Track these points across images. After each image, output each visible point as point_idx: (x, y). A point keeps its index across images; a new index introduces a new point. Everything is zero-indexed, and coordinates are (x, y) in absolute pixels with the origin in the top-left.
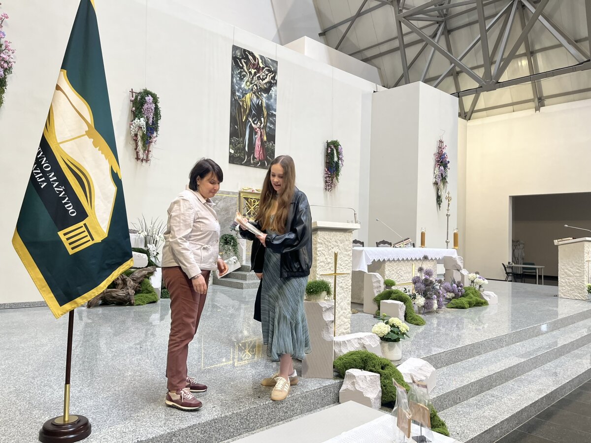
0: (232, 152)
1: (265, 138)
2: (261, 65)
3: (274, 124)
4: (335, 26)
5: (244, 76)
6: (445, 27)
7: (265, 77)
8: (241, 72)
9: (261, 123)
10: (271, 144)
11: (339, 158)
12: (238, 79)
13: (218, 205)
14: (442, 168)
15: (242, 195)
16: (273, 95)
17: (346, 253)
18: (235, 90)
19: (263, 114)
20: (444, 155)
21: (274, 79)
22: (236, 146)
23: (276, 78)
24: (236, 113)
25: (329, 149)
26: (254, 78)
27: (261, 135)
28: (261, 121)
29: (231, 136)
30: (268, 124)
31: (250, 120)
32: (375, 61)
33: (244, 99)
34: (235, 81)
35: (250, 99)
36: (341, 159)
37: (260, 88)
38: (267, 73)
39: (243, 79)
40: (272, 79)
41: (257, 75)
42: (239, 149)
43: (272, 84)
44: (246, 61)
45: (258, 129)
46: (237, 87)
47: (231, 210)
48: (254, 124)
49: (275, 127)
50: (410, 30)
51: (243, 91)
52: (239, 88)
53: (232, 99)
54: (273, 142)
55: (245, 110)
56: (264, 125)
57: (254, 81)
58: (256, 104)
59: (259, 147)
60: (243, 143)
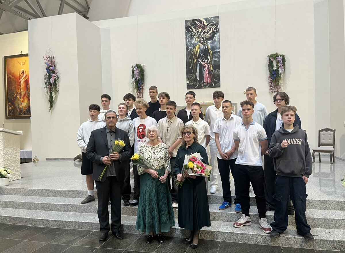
0: (188, 82)
1: (212, 68)
9: (208, 60)
10: (216, 71)
11: (278, 66)
12: (190, 39)
16: (216, 39)
18: (188, 46)
19: (209, 54)
24: (189, 59)
25: (269, 62)
27: (208, 68)
28: (208, 58)
29: (187, 74)
30: (214, 59)
31: (200, 60)
34: (188, 41)
35: (198, 48)
36: (281, 67)
39: (193, 38)
42: (193, 80)
45: (205, 64)
46: (189, 44)
48: (203, 62)
49: (220, 59)
51: (193, 45)
52: (191, 44)
53: (186, 52)
54: (218, 69)
55: (196, 56)
56: (210, 61)
57: (201, 36)
58: (203, 49)
59: (208, 75)
60: (195, 75)
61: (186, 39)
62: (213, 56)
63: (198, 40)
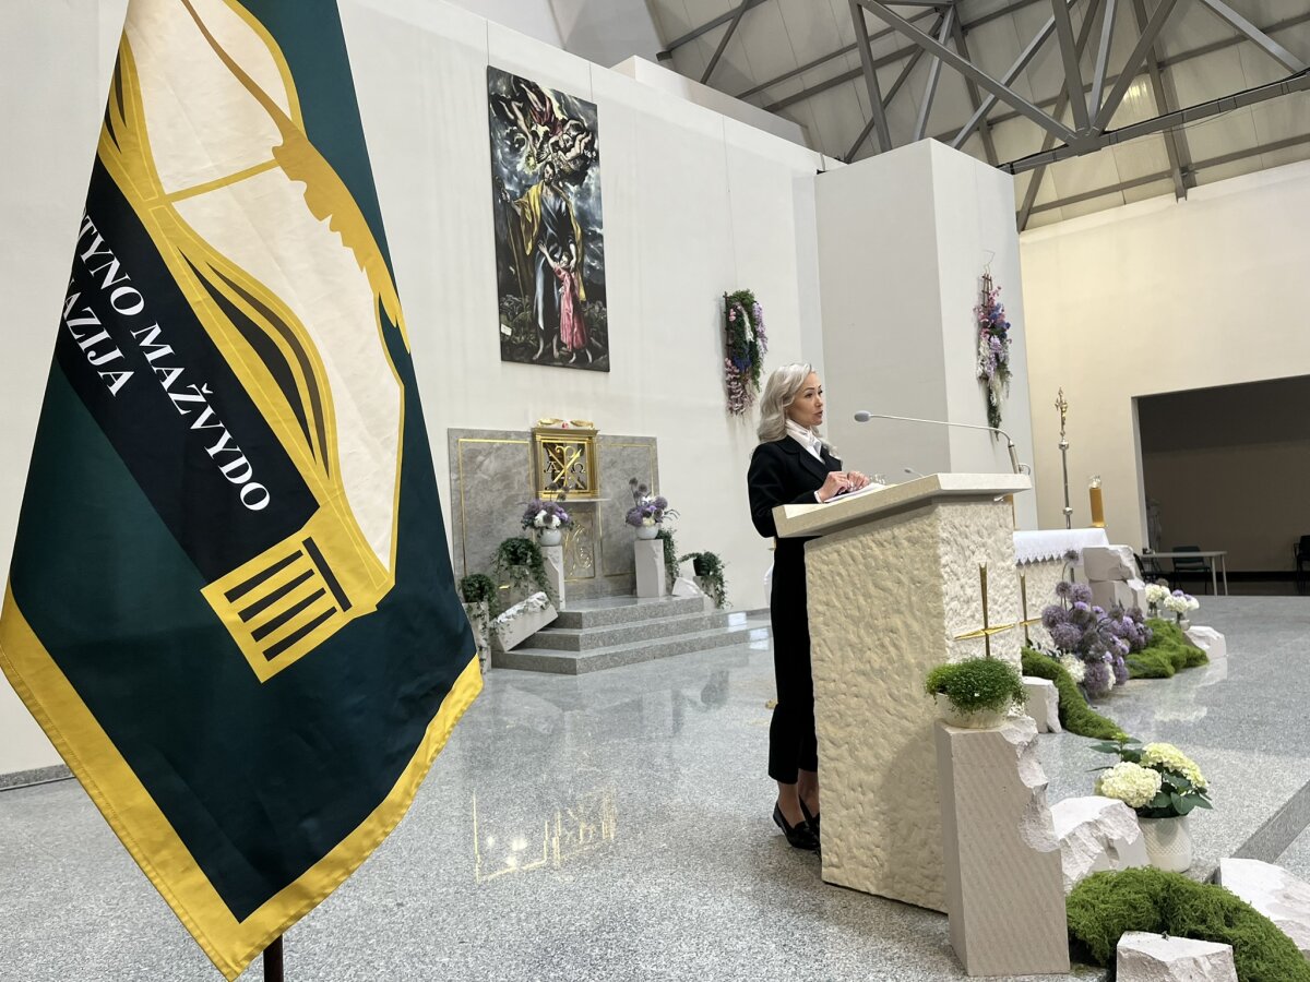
0: (508, 332)
1: (582, 294)
2: (559, 116)
3: (601, 259)
4: (693, 36)
5: (522, 143)
6: (955, 19)
7: (570, 143)
8: (513, 133)
9: (570, 258)
10: (597, 308)
11: (756, 334)
12: (507, 150)
13: (483, 468)
14: (995, 340)
15: (538, 437)
16: (593, 188)
17: (1003, 564)
18: (501, 179)
19: (574, 236)
20: (997, 309)
21: (592, 150)
22: (515, 316)
23: (596, 146)
24: (508, 235)
25: (733, 313)
26: (545, 146)
27: (572, 288)
28: (570, 251)
29: (502, 293)
31: (545, 251)
32: (793, 110)
33: (524, 199)
34: (500, 157)
35: (538, 198)
36: (762, 336)
37: (561, 171)
38: (575, 134)
39: (518, 150)
40: (586, 148)
41: (552, 140)
42: (522, 323)
43: (587, 161)
44: (521, 105)
45: (563, 273)
46: (505, 170)
47: (516, 478)
48: (554, 259)
49: (603, 265)
50: (887, 26)
51: (520, 180)
52: (511, 174)
53: (495, 199)
54: (601, 303)
55: (530, 228)
56: (576, 262)
57: (545, 155)
58: (554, 210)
59: (571, 314)
60: (532, 308)
61: (492, 146)
63: (535, 165)
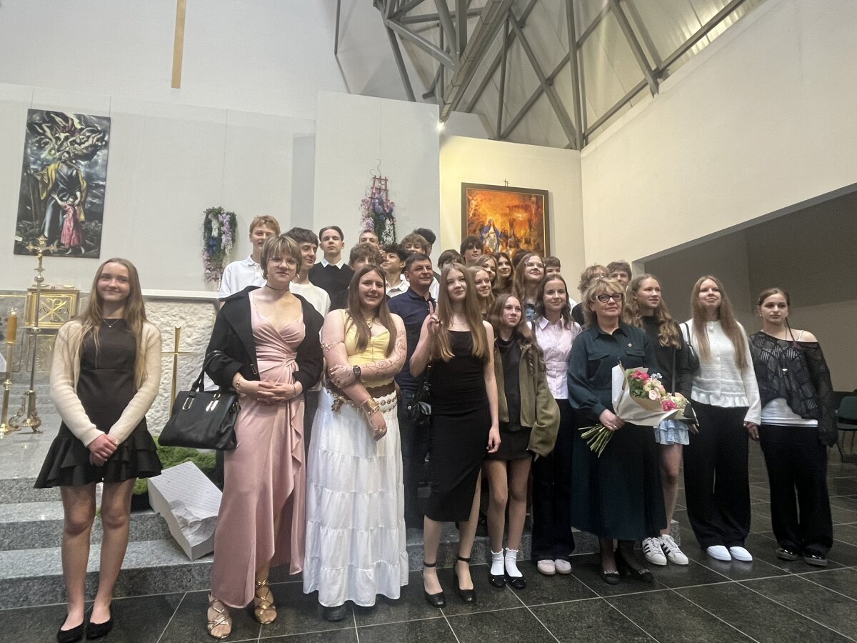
0: (20, 239)
1: (82, 217)
2: (78, 126)
3: (102, 197)
7: (85, 139)
8: (41, 139)
9: (76, 199)
10: (93, 224)
11: (221, 232)
12: (36, 148)
15: (30, 294)
16: (100, 161)
18: (29, 163)
19: (80, 187)
21: (103, 140)
22: (26, 231)
23: (106, 139)
24: (29, 191)
27: (75, 214)
28: (76, 196)
29: (20, 219)
30: (89, 199)
31: (56, 197)
34: (30, 152)
35: (55, 170)
36: (225, 233)
38: (90, 134)
40: (97, 141)
42: (32, 235)
44: (49, 125)
45: (68, 207)
46: (32, 158)
48: (62, 200)
49: (104, 201)
51: (43, 162)
52: (37, 160)
53: (23, 174)
54: (97, 221)
55: (46, 186)
56: (80, 201)
57: (64, 148)
58: (66, 176)
59: (71, 229)
60: (40, 227)
61: (26, 148)
62: (89, 194)
